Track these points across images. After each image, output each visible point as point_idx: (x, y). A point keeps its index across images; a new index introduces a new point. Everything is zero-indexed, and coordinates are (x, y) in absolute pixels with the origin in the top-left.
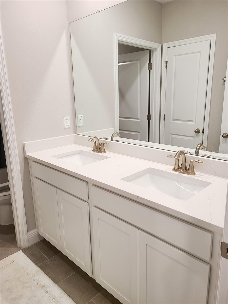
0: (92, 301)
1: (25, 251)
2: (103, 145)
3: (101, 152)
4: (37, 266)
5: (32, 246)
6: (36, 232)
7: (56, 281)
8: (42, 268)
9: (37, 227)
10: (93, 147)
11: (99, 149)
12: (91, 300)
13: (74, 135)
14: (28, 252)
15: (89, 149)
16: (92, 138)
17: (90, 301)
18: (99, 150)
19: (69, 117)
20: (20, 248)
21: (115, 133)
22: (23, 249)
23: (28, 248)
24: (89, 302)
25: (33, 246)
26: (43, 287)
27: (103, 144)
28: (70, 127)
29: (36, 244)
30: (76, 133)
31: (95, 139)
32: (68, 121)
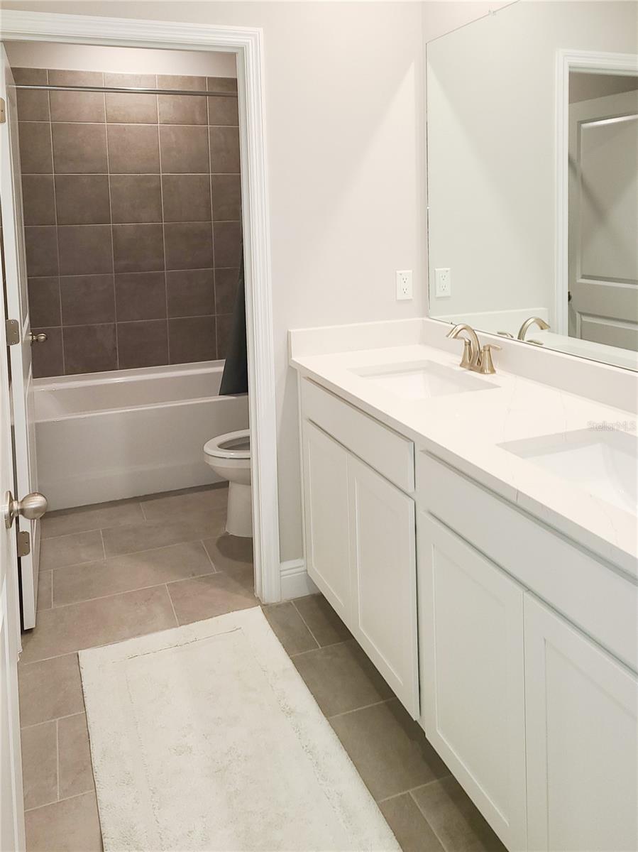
0: (410, 793)
1: (269, 610)
2: (489, 350)
3: (482, 371)
4: (288, 658)
5: (288, 604)
6: (300, 567)
7: (326, 709)
8: (300, 665)
9: (305, 556)
10: (463, 354)
11: (477, 359)
12: (410, 791)
13: (422, 319)
14: (277, 614)
15: (453, 359)
16: (459, 329)
17: (405, 792)
18: (476, 364)
19: (411, 271)
20: (258, 601)
21: (532, 320)
22: (264, 605)
23: (278, 606)
24: (401, 796)
25: (290, 603)
26: (290, 713)
27: (488, 348)
28: (412, 298)
29: (299, 602)
30: (428, 316)
31: (464, 334)
32: (406, 282)
